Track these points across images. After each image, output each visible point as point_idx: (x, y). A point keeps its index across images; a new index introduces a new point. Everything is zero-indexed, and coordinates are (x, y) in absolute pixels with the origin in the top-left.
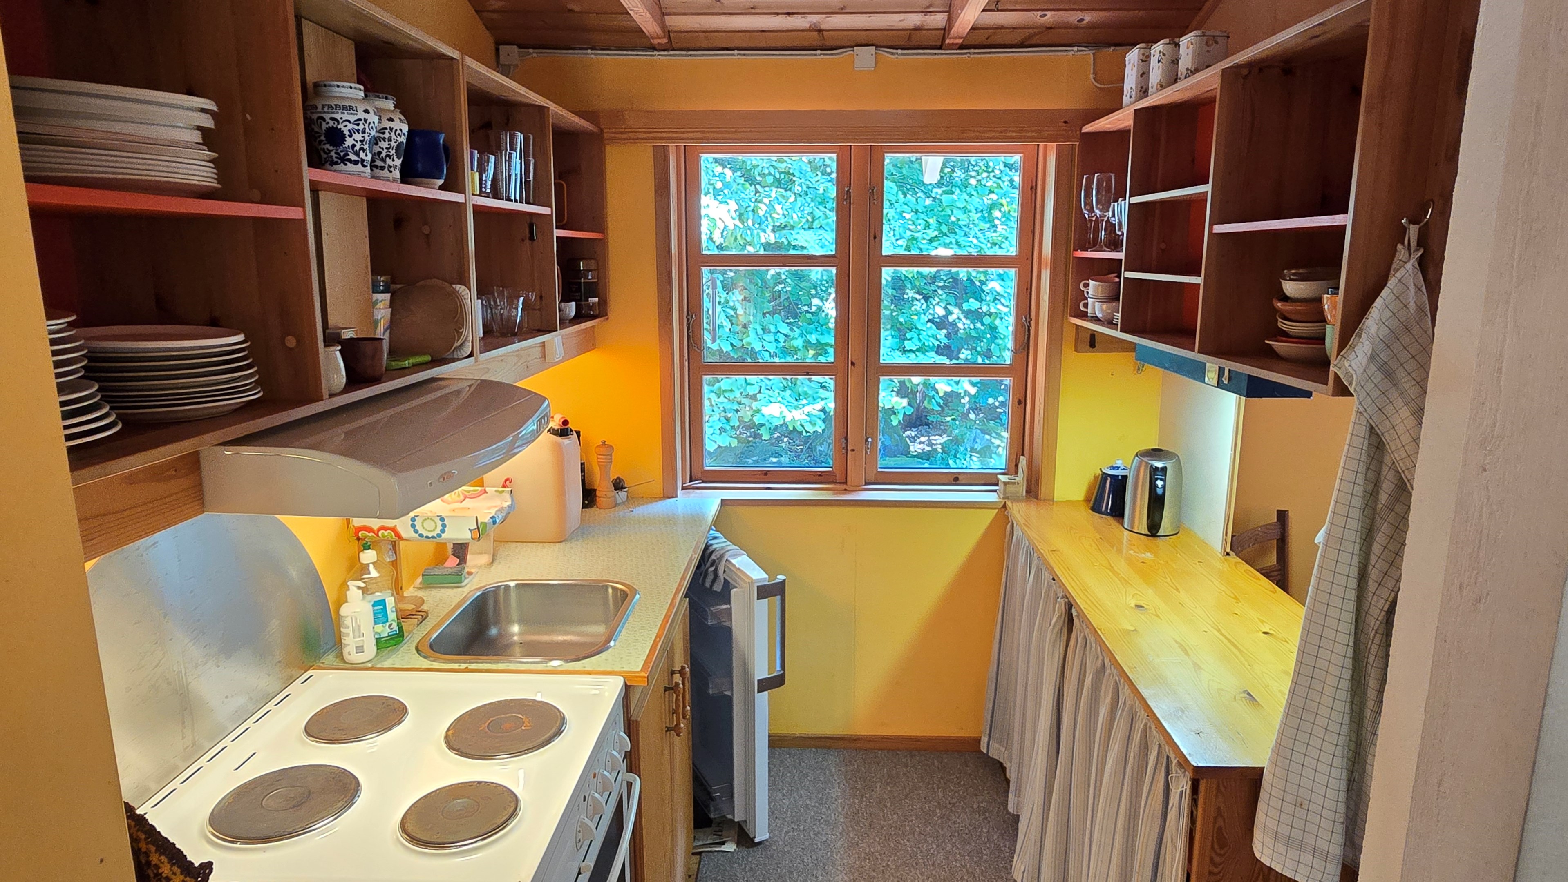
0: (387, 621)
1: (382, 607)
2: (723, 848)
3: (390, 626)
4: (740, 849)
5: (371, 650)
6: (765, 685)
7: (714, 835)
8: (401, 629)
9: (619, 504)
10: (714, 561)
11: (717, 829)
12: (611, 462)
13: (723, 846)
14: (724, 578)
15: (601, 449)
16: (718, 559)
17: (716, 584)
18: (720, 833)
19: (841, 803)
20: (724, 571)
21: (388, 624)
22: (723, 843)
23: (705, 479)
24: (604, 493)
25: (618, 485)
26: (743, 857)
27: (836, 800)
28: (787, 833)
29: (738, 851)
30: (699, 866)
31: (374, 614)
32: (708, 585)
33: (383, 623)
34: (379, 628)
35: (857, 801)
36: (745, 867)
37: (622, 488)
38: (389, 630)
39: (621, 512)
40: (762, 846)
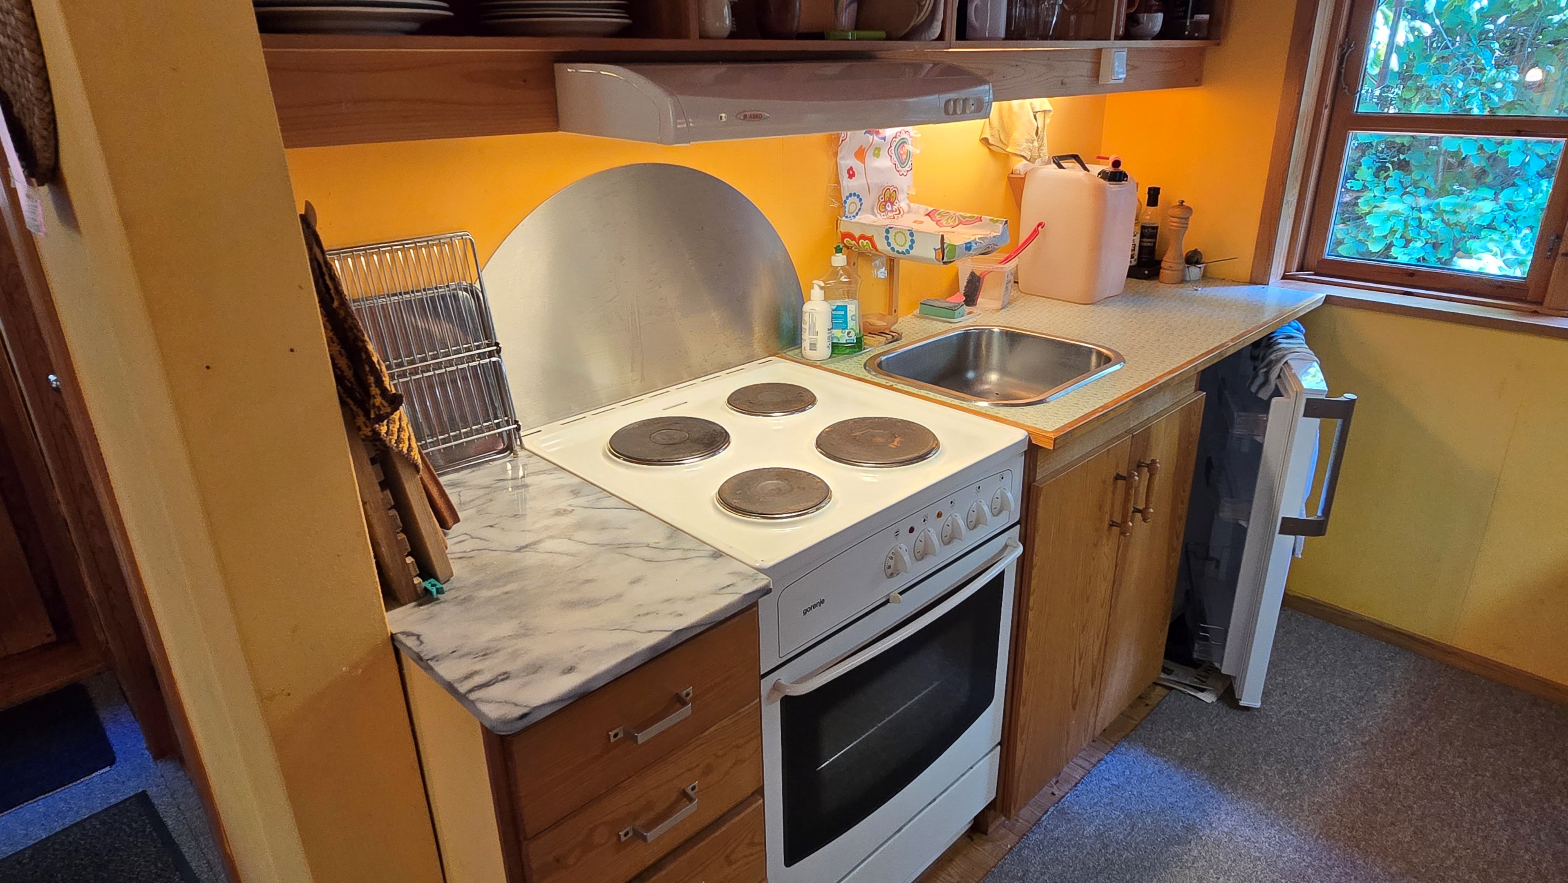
0: (846, 328)
1: (843, 313)
2: (1200, 695)
3: (849, 333)
4: (1220, 704)
5: (823, 351)
6: (1290, 526)
7: (1196, 678)
8: (859, 340)
9: (1187, 282)
10: (1271, 361)
11: (1203, 674)
12: (1186, 228)
13: (1200, 693)
14: (1276, 385)
15: (1176, 210)
16: (1276, 360)
17: (1263, 390)
18: (1204, 679)
19: (1386, 714)
20: (1279, 377)
21: (847, 331)
22: (1203, 690)
23: (1318, 271)
24: (1170, 264)
25: (1193, 259)
26: (1218, 714)
27: (1380, 708)
28: (1289, 713)
29: (1216, 706)
30: (1162, 699)
31: (832, 318)
32: (1253, 389)
33: (843, 329)
34: (838, 333)
35: (1410, 720)
36: (1215, 725)
37: (1197, 262)
38: (848, 338)
39: (1187, 291)
40: (1249, 713)
